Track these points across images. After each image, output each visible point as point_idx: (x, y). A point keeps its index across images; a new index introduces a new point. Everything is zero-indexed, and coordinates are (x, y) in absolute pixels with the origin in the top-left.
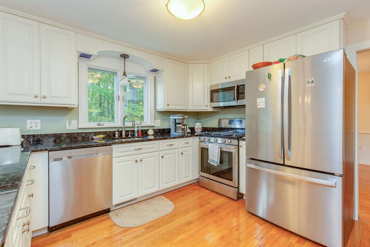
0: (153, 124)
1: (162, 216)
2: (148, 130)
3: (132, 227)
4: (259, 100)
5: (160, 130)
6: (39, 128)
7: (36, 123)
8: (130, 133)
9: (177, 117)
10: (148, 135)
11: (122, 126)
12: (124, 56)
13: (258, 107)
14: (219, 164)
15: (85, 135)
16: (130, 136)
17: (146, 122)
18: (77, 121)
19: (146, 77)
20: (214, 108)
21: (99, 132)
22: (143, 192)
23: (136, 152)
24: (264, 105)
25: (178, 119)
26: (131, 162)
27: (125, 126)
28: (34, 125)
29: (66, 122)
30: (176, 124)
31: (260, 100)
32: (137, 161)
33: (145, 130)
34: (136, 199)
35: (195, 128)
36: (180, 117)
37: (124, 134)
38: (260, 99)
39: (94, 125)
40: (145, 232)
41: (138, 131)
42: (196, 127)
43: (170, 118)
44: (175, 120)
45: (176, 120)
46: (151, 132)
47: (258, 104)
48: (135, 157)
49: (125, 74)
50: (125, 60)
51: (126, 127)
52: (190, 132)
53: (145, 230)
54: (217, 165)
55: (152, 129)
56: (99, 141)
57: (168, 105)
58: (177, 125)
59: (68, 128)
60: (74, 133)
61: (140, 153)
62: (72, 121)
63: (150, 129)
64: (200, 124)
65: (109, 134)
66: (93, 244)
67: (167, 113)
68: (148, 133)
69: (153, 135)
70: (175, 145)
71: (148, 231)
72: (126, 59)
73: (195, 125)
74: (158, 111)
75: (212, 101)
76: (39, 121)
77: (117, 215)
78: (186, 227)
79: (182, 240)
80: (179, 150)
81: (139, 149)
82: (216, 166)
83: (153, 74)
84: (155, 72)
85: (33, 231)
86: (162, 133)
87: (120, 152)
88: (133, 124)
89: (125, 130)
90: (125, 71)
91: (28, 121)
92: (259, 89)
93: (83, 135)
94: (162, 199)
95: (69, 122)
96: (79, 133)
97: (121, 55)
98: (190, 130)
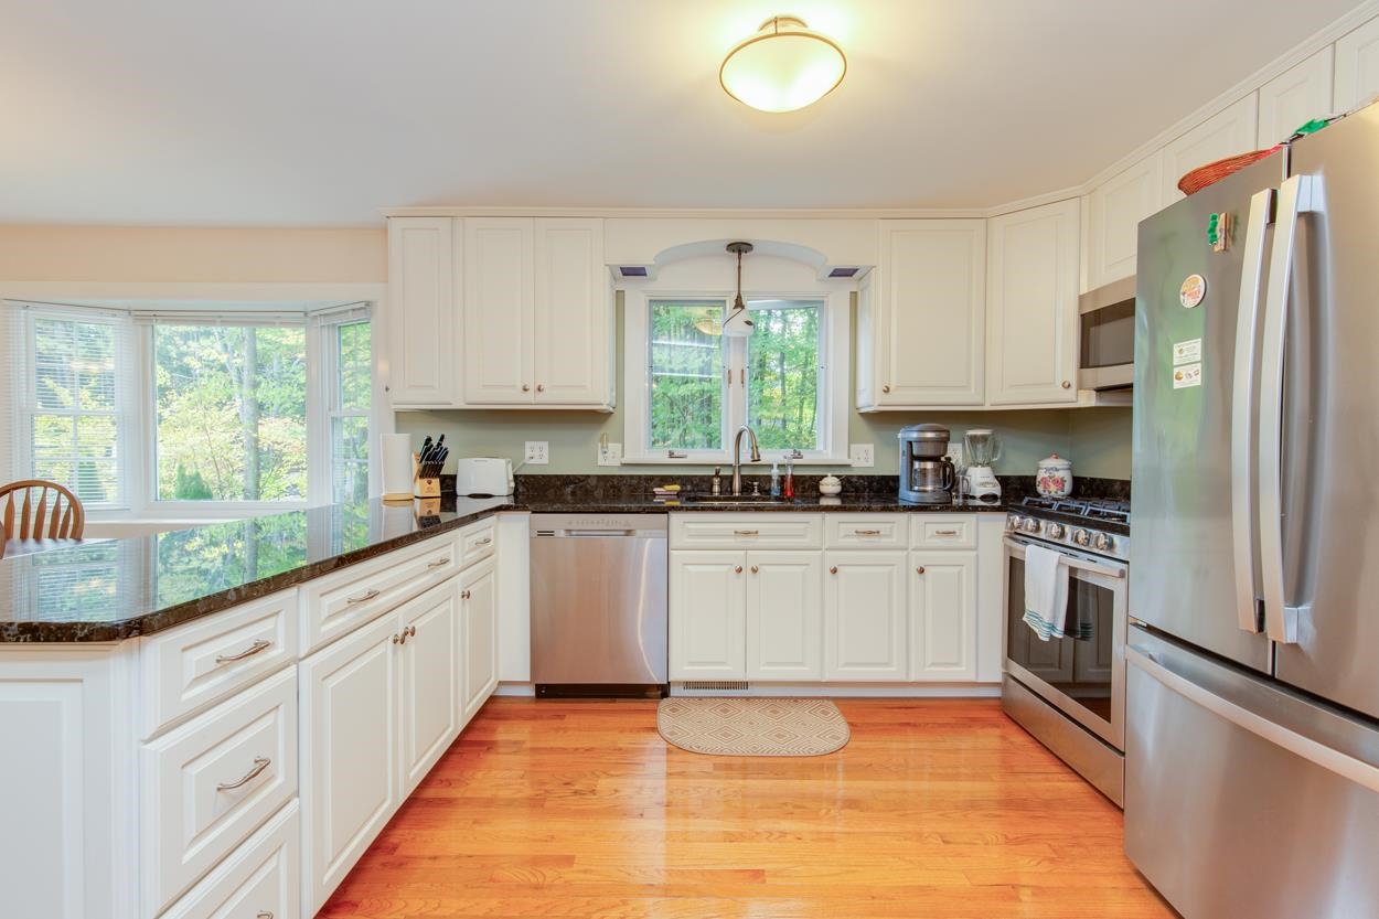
0: (842, 459)
1: (783, 753)
2: (823, 477)
3: (687, 748)
4: (1181, 351)
5: (870, 479)
6: (545, 460)
7: (541, 450)
8: (756, 483)
9: (915, 435)
10: (822, 495)
11: (731, 460)
12: (739, 248)
13: (1177, 385)
14: (1061, 637)
15: (639, 483)
16: (756, 494)
17: (820, 452)
18: (620, 445)
19: (821, 299)
20: (1103, 394)
21: (671, 477)
22: (762, 668)
23: (741, 541)
24: (1199, 376)
25: (921, 441)
26: (725, 568)
27: (742, 462)
28: (536, 453)
29: (597, 446)
30: (913, 458)
31: (1185, 353)
32: (740, 570)
33: (811, 477)
34: (745, 685)
35: (1039, 479)
36: (930, 435)
37: (737, 484)
38: (1185, 345)
39: (660, 456)
40: (710, 773)
41: (782, 479)
42: (1041, 475)
43: (900, 435)
44: (910, 443)
45: (914, 444)
46: (830, 485)
47: (1176, 370)
48: (737, 557)
49: (739, 304)
50: (740, 258)
51: (743, 465)
52: (999, 494)
53: (711, 770)
54: (1052, 637)
55: (838, 477)
56: (668, 500)
57: (887, 390)
58: (917, 465)
59: (601, 462)
60: (613, 476)
61: (751, 545)
62: (610, 444)
63: (829, 474)
64: (1060, 463)
65: (697, 485)
66: (587, 750)
67: (885, 420)
68: (821, 487)
69: (838, 495)
70: (890, 536)
71: (716, 773)
72: (743, 254)
73: (1038, 469)
74: (863, 411)
75: (1086, 360)
76: (545, 445)
77: (674, 710)
78: (829, 810)
79: (783, 834)
80: (907, 556)
81: (747, 533)
82: (1047, 639)
83: (846, 287)
84: (851, 275)
85: (501, 679)
86: (879, 491)
87: (691, 536)
88: (753, 456)
89: (743, 473)
90: (739, 294)
91: (528, 444)
92: (1182, 297)
93: (634, 482)
94: (823, 712)
95: (602, 447)
96: (621, 476)
97: (729, 245)
98: (999, 487)
